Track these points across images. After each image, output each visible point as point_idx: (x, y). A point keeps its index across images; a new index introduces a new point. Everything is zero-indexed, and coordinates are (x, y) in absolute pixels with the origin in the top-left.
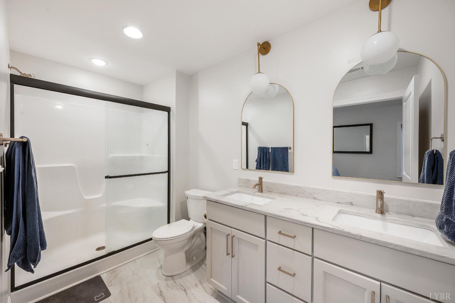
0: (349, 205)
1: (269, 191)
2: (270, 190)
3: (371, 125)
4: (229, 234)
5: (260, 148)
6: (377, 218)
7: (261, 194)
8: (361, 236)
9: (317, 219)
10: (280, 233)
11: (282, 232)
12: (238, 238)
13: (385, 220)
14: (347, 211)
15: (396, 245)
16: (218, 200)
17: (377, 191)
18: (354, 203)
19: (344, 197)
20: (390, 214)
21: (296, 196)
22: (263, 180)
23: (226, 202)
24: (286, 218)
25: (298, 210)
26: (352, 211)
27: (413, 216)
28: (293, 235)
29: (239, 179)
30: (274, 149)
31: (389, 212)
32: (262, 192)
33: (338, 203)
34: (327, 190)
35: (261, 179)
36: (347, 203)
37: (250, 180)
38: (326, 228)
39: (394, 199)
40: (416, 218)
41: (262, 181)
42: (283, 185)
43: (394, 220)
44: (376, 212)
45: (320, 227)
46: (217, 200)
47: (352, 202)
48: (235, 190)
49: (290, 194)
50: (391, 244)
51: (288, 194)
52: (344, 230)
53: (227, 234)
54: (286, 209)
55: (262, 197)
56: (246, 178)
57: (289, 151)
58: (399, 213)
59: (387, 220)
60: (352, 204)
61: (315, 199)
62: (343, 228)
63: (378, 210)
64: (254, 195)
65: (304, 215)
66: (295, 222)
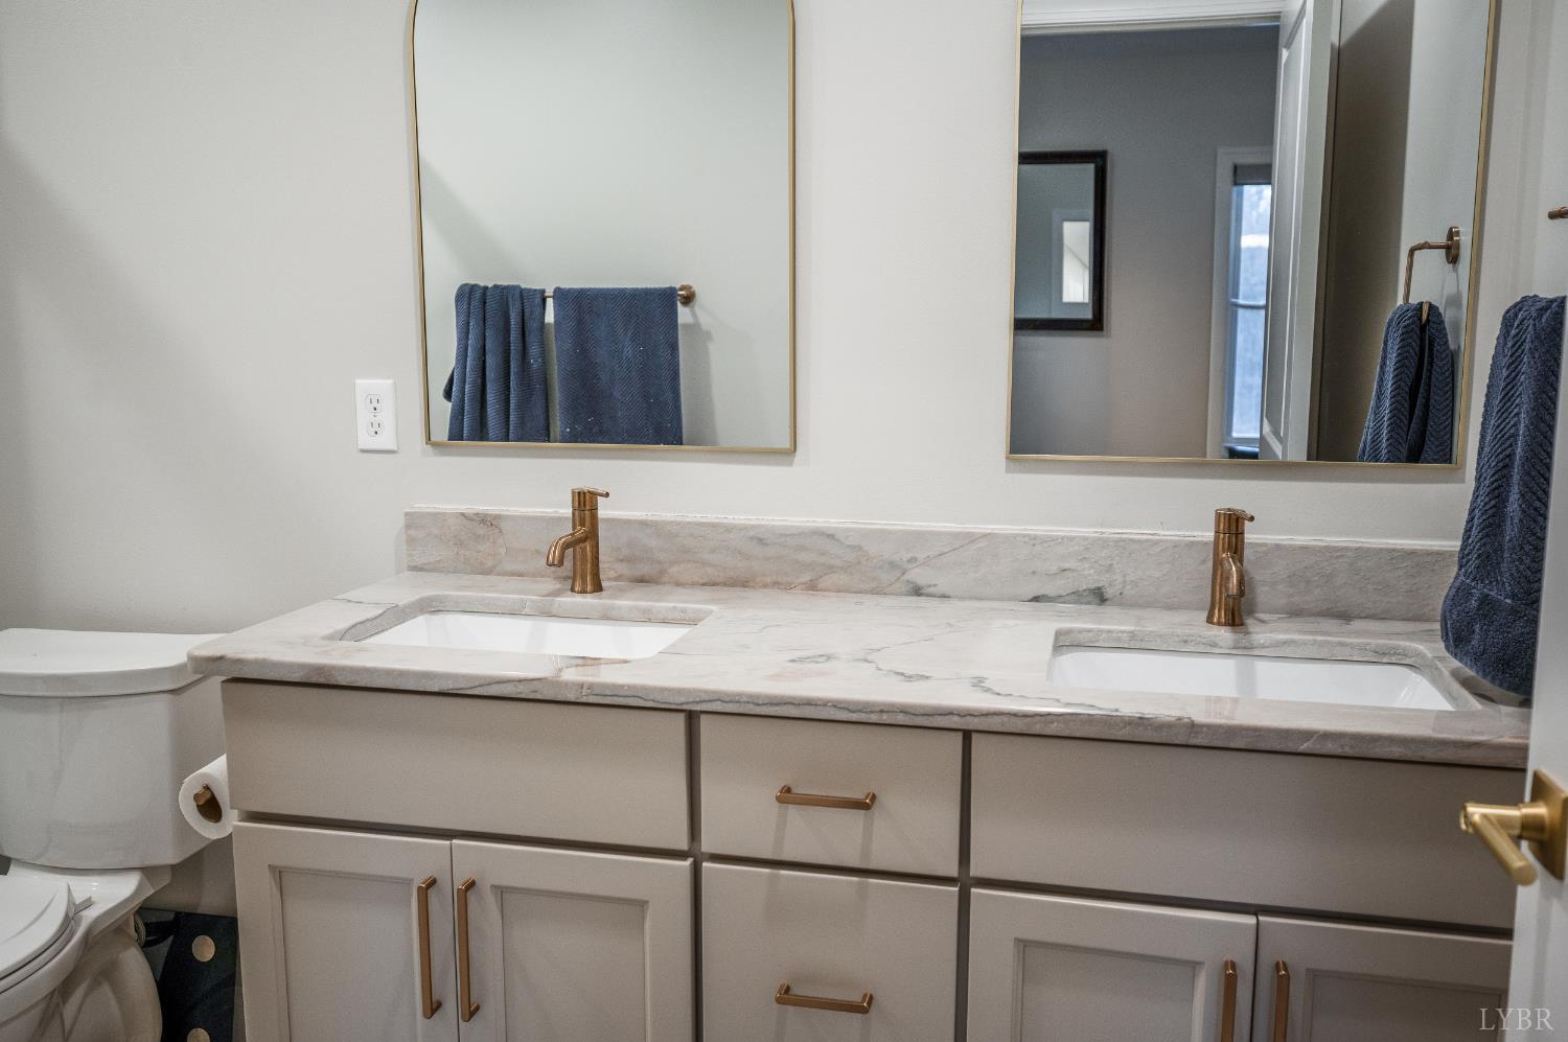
0: (1089, 603)
1: (642, 580)
2: (644, 569)
3: (1098, 159)
4: (432, 883)
5: (478, 295)
6: (1214, 645)
7: (589, 600)
8: (1193, 726)
9: (978, 683)
10: (787, 796)
11: (794, 790)
12: (501, 891)
13: (1245, 650)
14: (1089, 631)
15: (1327, 736)
16: (333, 668)
17: (1218, 515)
18: (1109, 592)
19: (1066, 566)
20: (1263, 622)
21: (812, 587)
22: (605, 510)
23: (402, 674)
24: (825, 703)
25: (866, 661)
26: (1109, 631)
27: (1345, 616)
28: (858, 795)
29: (413, 521)
30: (578, 303)
31: (1257, 615)
32: (598, 588)
33: (1036, 599)
34: (985, 536)
35: (585, 503)
36: (1077, 597)
37: (498, 517)
38: (1038, 718)
39: (1278, 547)
40: (1357, 625)
41: (594, 517)
42: (729, 529)
43: (1285, 643)
44: (1210, 620)
45: (1005, 719)
46: (319, 669)
47: (1099, 588)
48: (405, 596)
49: (776, 584)
50: (1308, 735)
51: (765, 586)
52: (1117, 710)
53: (419, 881)
54: (801, 660)
55: (607, 617)
56: (463, 508)
57: (684, 314)
58: (1295, 613)
59: (1257, 652)
60: (1099, 597)
61: (917, 591)
62: (1113, 707)
63: (1219, 610)
64: (547, 613)
65: (910, 677)
66: (874, 718)
